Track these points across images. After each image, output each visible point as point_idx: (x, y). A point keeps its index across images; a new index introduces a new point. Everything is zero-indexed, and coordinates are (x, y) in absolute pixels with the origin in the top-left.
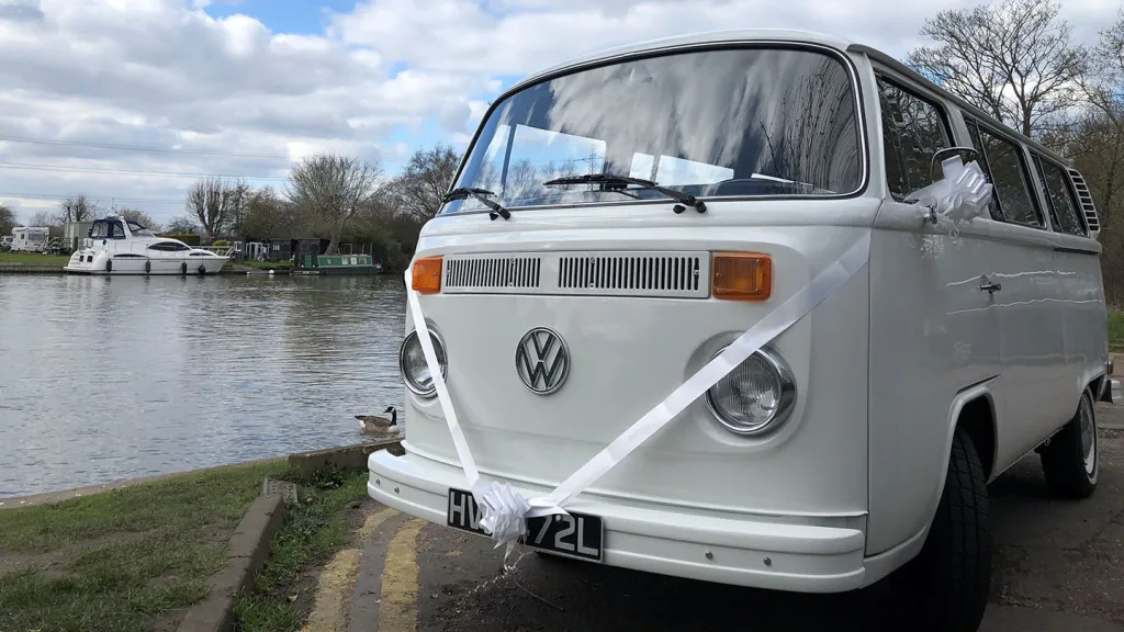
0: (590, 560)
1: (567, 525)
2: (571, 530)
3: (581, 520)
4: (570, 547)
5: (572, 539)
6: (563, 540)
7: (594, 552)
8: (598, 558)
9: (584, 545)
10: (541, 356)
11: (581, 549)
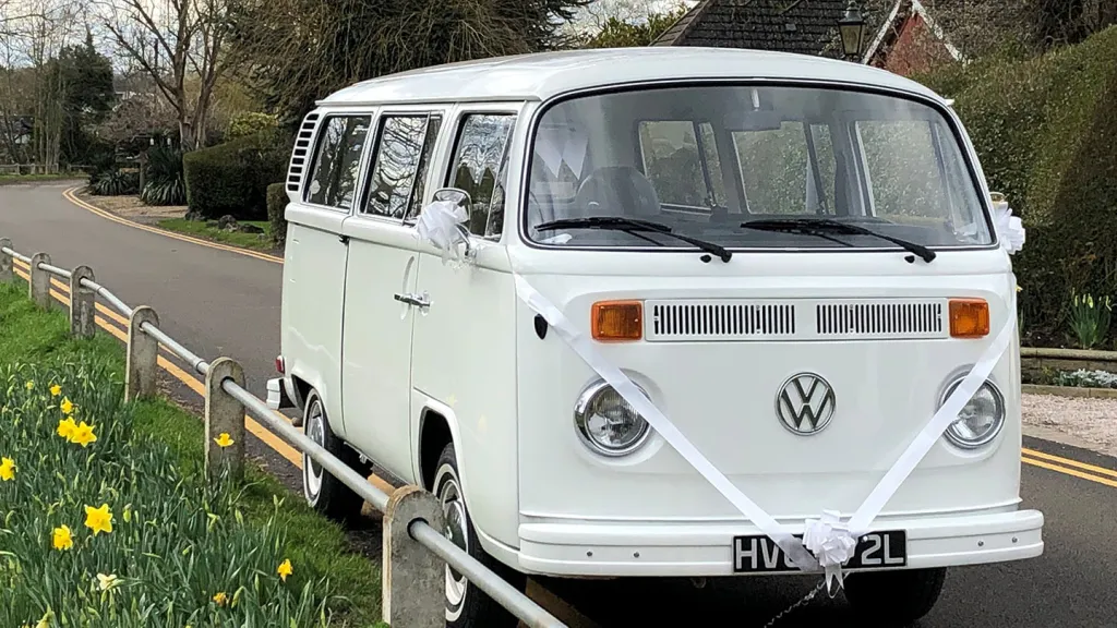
0: (897, 568)
1: (872, 543)
2: (877, 547)
3: (887, 537)
4: (878, 561)
5: (879, 554)
6: (869, 557)
7: (900, 560)
8: (904, 564)
9: (891, 557)
10: (806, 399)
11: (888, 560)
